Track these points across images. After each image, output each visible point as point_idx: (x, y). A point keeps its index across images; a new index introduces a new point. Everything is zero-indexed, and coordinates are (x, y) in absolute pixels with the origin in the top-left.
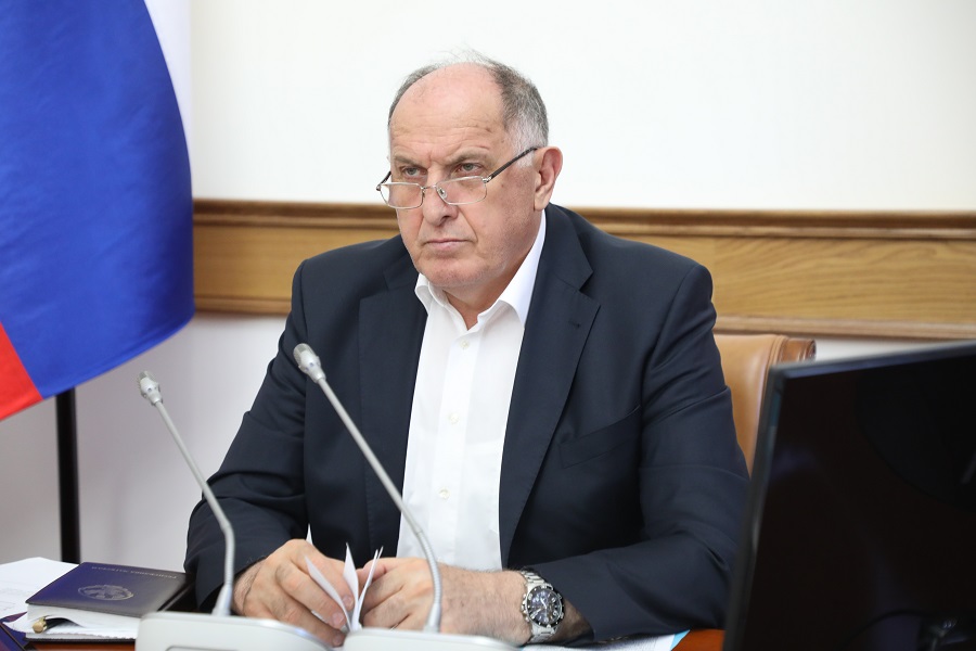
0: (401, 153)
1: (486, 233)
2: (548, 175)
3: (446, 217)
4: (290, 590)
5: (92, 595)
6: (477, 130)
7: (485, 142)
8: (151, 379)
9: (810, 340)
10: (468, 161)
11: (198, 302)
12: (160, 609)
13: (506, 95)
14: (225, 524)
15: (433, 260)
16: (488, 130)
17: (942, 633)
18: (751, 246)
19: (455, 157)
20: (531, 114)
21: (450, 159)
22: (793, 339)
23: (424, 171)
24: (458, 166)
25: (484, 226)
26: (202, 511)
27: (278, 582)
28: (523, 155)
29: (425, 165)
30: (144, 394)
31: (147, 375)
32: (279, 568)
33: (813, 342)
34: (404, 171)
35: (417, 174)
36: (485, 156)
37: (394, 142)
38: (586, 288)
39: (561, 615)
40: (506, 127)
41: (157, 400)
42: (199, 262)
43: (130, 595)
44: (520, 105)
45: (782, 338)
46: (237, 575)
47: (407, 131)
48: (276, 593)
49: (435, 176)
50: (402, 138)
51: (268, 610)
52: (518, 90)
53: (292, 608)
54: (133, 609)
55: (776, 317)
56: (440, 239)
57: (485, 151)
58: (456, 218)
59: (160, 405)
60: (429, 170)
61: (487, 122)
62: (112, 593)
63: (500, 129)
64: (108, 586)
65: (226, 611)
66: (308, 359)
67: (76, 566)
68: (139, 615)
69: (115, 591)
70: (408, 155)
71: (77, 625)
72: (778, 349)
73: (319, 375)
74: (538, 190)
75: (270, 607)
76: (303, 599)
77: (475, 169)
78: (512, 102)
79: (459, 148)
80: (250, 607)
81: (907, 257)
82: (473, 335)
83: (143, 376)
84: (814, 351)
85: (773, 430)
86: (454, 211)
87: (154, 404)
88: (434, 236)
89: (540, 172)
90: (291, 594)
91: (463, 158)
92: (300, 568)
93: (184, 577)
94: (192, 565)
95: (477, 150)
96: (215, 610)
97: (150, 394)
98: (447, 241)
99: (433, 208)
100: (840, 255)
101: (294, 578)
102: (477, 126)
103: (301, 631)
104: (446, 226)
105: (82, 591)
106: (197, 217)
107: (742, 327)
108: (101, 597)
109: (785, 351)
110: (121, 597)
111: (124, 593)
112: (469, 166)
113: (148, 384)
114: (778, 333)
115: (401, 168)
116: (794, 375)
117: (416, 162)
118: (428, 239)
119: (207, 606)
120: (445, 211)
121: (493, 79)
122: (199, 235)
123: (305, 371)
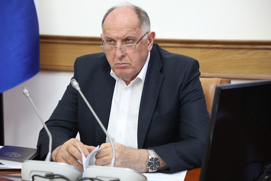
0: (108, 36)
1: (134, 61)
2: (151, 40)
3: (123, 56)
4: (71, 152)
5: (8, 155)
6: (132, 29)
7: (134, 32)
8: (27, 89)
9: (229, 79)
10: (129, 38)
11: (41, 67)
12: (29, 159)
13: (139, 17)
14: (49, 134)
15: (119, 69)
16: (135, 29)
17: (268, 168)
18: (211, 51)
19: (125, 37)
20: (147, 22)
21: (124, 38)
22: (224, 79)
23: (115, 41)
24: (126, 40)
25: (134, 59)
26: (43, 131)
27: (67, 150)
28: (145, 35)
29: (116, 40)
30: (24, 94)
31: (25, 88)
32: (68, 146)
33: (230, 80)
34: (108, 41)
35: (112, 42)
36: (134, 37)
37: (105, 32)
38: (161, 71)
39: (158, 167)
40: (140, 27)
41: (28, 95)
42: (41, 54)
43: (20, 156)
44: (143, 20)
45: (220, 79)
46: (53, 150)
47: (109, 29)
48: (67, 153)
49: (119, 44)
50: (108, 31)
51: (64, 159)
52: (143, 15)
53: (71, 158)
54: (20, 160)
55: (219, 73)
56: (121, 63)
57: (134, 35)
58: (125, 56)
59: (29, 97)
60: (117, 41)
61: (134, 26)
62: (14, 155)
63: (138, 28)
64: (13, 153)
65: (49, 160)
66: (75, 84)
67: (3, 147)
68: (22, 162)
69: (15, 154)
70: (110, 36)
71: (3, 164)
72: (219, 82)
73: (78, 89)
74: (149, 45)
75: (64, 158)
76: (75, 155)
77: (131, 41)
78: (141, 19)
79: (126, 34)
80: (58, 158)
81: (259, 55)
82: (129, 87)
83: (24, 88)
84: (230, 82)
85: (217, 106)
86: (125, 54)
87: (27, 97)
88: (119, 62)
89: (149, 39)
90: (71, 153)
91: (128, 37)
92: (74, 146)
93: (36, 150)
94: (39, 146)
95: (132, 35)
96: (46, 160)
97: (26, 94)
98: (123, 64)
99: (119, 54)
100: (239, 54)
101: (73, 149)
102: (132, 28)
103: (72, 166)
104: (123, 59)
105: (5, 154)
106: (41, 40)
107: (208, 76)
108: (11, 156)
109: (221, 82)
110: (17, 156)
111: (18, 155)
112: (129, 40)
113: (26, 91)
114: (219, 78)
115: (107, 40)
116: (224, 88)
117: (113, 39)
118: (117, 63)
119: (44, 159)
120: (122, 54)
121: (135, 12)
122: (41, 46)
123: (74, 87)
